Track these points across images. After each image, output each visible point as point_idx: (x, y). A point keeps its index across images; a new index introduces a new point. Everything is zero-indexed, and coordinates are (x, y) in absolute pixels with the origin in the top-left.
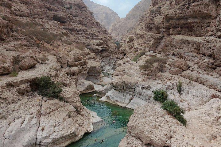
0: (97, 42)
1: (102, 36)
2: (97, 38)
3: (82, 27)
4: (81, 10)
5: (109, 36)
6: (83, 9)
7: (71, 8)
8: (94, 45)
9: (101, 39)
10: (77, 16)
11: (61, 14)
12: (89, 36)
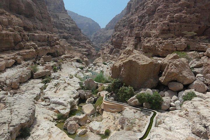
0: (85, 49)
1: (88, 46)
2: (85, 47)
3: (76, 41)
4: (75, 31)
5: (91, 45)
6: (76, 30)
7: (70, 30)
8: (84, 51)
9: (87, 48)
10: (73, 35)
11: (66, 35)
12: (81, 47)
